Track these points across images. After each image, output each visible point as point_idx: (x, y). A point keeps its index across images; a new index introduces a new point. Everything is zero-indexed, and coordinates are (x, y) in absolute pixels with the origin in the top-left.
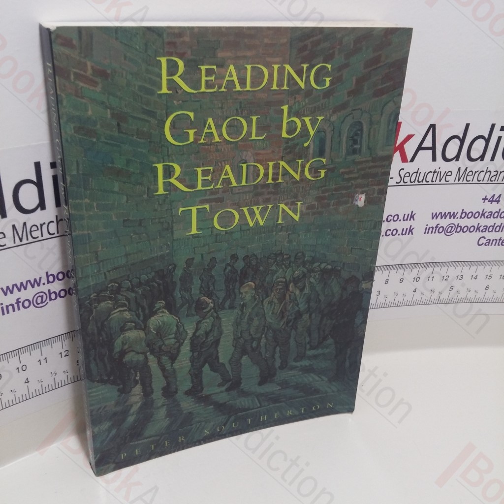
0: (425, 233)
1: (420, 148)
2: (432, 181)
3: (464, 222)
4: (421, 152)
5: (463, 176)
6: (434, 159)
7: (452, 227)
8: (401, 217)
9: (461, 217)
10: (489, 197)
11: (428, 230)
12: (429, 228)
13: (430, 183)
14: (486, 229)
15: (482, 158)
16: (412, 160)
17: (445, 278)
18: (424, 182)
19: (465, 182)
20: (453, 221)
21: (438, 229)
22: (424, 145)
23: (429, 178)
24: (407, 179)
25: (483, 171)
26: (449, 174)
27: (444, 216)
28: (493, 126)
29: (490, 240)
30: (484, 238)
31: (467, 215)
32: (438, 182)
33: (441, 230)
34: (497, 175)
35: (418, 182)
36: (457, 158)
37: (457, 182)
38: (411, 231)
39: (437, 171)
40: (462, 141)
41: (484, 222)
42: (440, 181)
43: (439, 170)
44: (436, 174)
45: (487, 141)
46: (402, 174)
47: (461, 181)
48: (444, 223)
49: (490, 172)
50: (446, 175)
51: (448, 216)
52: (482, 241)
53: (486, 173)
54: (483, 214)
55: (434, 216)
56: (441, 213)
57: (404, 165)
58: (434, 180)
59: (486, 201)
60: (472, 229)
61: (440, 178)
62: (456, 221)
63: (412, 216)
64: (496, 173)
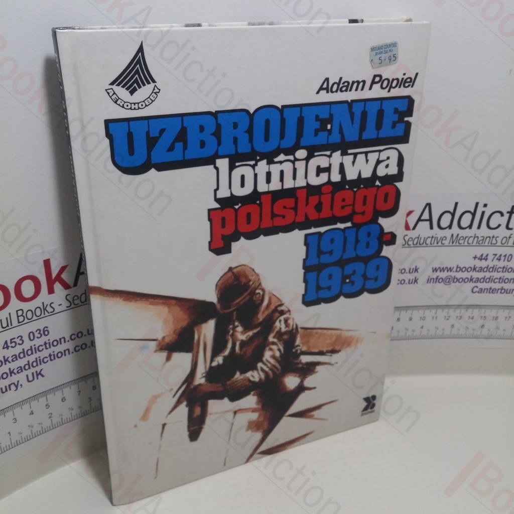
0: (428, 282)
1: (419, 220)
2: (431, 244)
3: (459, 275)
4: (420, 223)
5: (455, 241)
6: (431, 228)
7: (450, 279)
8: (407, 271)
9: (456, 271)
10: (478, 256)
11: (429, 280)
12: (431, 279)
13: (429, 245)
14: (478, 280)
15: (470, 227)
16: (414, 228)
17: (447, 318)
18: (424, 245)
19: (457, 244)
20: (449, 274)
21: (438, 280)
22: (422, 218)
23: (429, 241)
24: (410, 243)
25: (472, 237)
26: (445, 238)
27: (442, 270)
28: (477, 204)
29: (482, 289)
30: (477, 287)
31: (461, 269)
32: (435, 244)
33: (441, 281)
34: (483, 239)
35: (420, 244)
36: (450, 227)
37: (451, 244)
38: (416, 281)
39: (435, 236)
40: (453, 215)
41: (476, 275)
42: (437, 243)
43: (436, 236)
44: (433, 239)
45: (474, 214)
46: (407, 238)
47: (454, 244)
48: (443, 275)
49: (478, 237)
50: (442, 240)
51: (439, 270)
52: (475, 289)
53: (474, 238)
54: (475, 269)
55: (435, 270)
56: (440, 268)
57: (408, 232)
58: (432, 242)
59: (477, 259)
60: (466, 280)
61: (438, 242)
62: (453, 274)
63: (416, 270)
64: (482, 238)
